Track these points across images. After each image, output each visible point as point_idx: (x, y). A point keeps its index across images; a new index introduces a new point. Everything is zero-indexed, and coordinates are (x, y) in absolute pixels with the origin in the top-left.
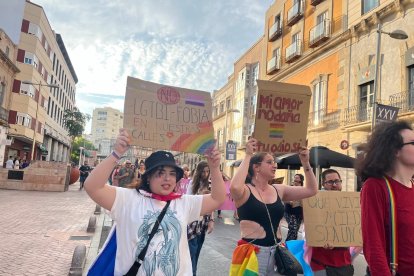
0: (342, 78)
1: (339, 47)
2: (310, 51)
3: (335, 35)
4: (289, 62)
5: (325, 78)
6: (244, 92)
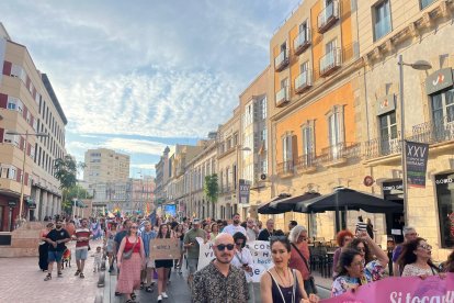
0: (359, 109)
1: (352, 76)
2: (321, 81)
3: (346, 64)
4: (300, 93)
5: (340, 110)
6: (252, 127)
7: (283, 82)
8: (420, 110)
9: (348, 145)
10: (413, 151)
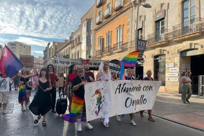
0: (129, 27)
1: (128, 11)
2: (115, 13)
3: (126, 5)
4: (106, 18)
5: (122, 27)
6: (86, 33)
7: (100, 13)
8: (151, 28)
9: (124, 43)
10: (140, 43)
